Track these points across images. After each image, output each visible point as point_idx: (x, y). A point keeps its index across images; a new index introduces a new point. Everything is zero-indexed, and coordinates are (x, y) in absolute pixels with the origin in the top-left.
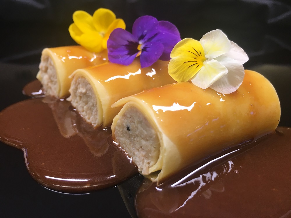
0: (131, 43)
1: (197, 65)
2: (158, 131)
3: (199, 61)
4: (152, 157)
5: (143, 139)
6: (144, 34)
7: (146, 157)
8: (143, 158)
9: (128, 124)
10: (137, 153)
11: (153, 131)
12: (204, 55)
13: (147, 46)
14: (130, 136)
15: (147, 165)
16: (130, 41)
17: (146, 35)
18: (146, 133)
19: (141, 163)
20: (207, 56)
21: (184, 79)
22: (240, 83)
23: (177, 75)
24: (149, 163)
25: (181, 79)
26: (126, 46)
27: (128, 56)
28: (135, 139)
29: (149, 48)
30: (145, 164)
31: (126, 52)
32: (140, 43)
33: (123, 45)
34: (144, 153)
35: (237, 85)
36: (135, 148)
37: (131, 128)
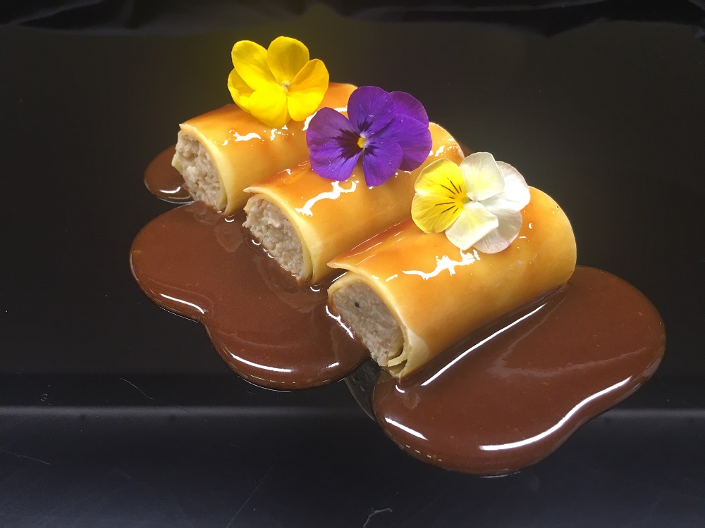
0: (346, 133)
1: (455, 209)
2: (402, 324)
3: (457, 203)
4: (391, 347)
5: (379, 322)
6: (370, 121)
7: (383, 345)
8: (378, 346)
9: (358, 300)
10: (369, 335)
11: (395, 322)
12: (466, 192)
13: (374, 145)
14: (358, 314)
15: (385, 355)
16: (344, 130)
17: (371, 123)
18: (383, 319)
19: (376, 351)
20: (470, 195)
21: (435, 227)
22: (515, 234)
23: (425, 222)
24: (386, 353)
25: (431, 228)
26: (338, 138)
27: (343, 160)
28: (368, 320)
29: (378, 148)
30: (381, 353)
31: (339, 152)
32: (363, 135)
33: (334, 138)
34: (380, 340)
35: (511, 237)
36: (367, 329)
37: (361, 305)
